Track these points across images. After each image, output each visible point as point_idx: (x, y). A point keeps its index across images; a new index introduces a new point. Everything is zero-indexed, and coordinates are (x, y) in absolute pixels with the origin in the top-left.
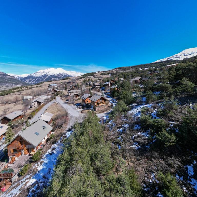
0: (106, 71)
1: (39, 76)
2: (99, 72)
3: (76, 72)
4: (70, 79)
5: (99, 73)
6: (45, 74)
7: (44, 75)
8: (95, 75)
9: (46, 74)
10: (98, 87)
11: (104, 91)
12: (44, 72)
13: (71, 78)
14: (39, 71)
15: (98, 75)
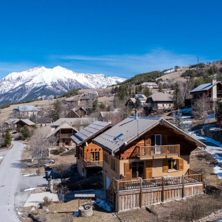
0: (201, 66)
1: (7, 91)
2: (178, 70)
3: (105, 77)
4: (81, 94)
5: (176, 71)
6: (21, 83)
7: (20, 88)
8: (164, 77)
9: (23, 85)
10: (167, 106)
11: (190, 122)
12: (19, 79)
13: (86, 92)
14: (7, 78)
15: (173, 80)
